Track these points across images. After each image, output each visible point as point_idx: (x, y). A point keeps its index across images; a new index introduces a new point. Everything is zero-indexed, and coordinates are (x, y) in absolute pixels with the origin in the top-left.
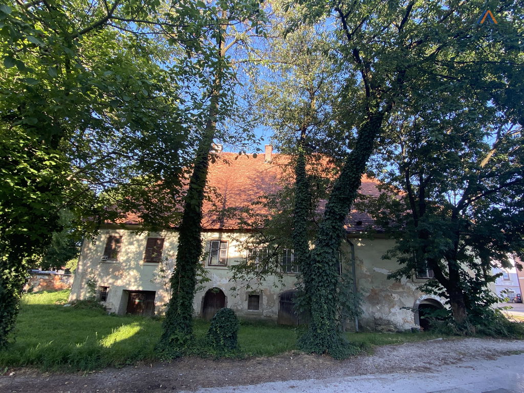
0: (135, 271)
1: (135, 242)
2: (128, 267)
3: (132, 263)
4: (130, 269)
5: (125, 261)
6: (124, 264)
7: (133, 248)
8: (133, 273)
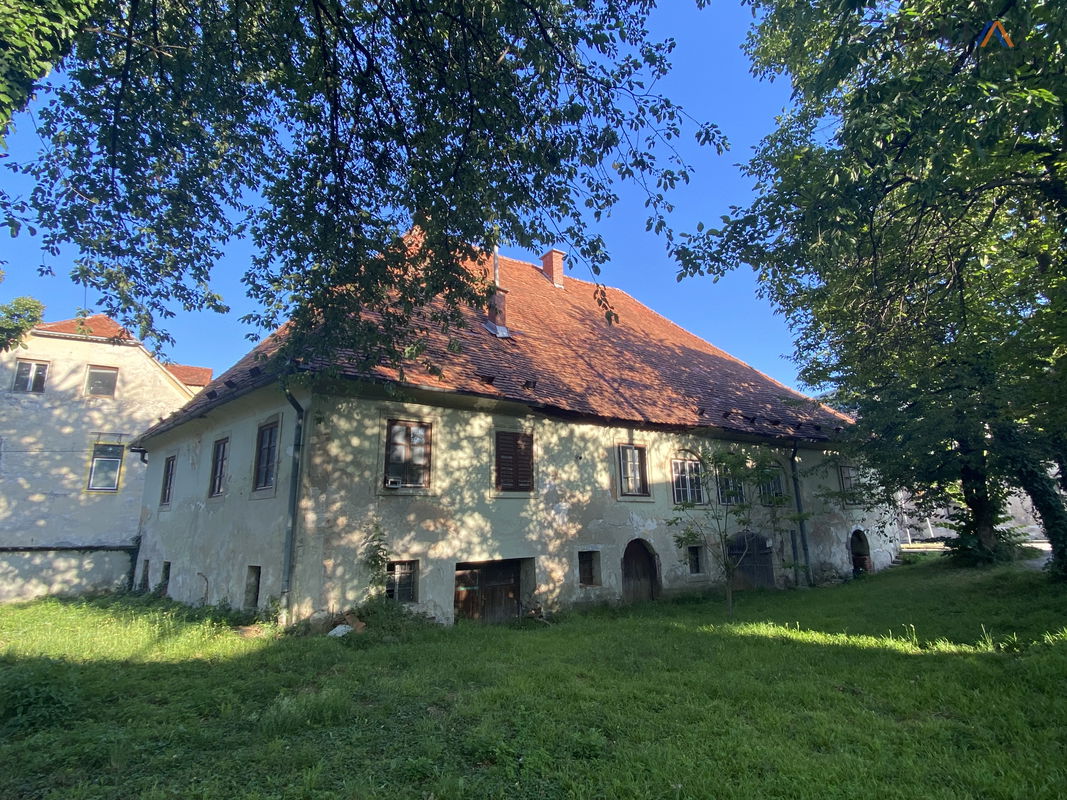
0: (477, 515)
1: (465, 443)
2: (457, 506)
3: (467, 495)
4: (464, 510)
5: (447, 492)
6: (446, 500)
7: (463, 458)
8: (474, 521)
